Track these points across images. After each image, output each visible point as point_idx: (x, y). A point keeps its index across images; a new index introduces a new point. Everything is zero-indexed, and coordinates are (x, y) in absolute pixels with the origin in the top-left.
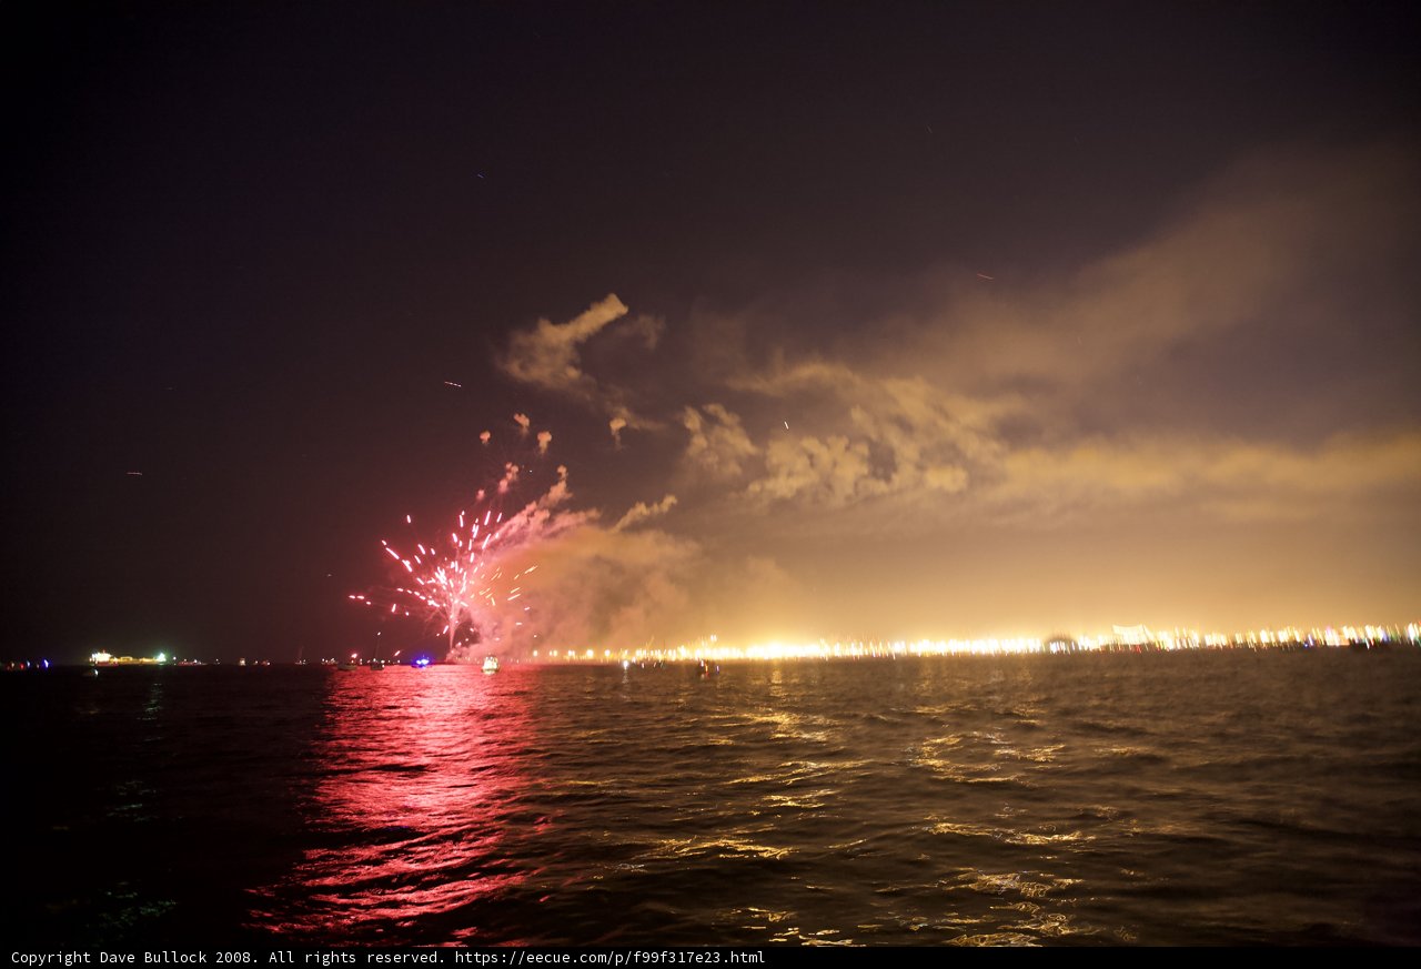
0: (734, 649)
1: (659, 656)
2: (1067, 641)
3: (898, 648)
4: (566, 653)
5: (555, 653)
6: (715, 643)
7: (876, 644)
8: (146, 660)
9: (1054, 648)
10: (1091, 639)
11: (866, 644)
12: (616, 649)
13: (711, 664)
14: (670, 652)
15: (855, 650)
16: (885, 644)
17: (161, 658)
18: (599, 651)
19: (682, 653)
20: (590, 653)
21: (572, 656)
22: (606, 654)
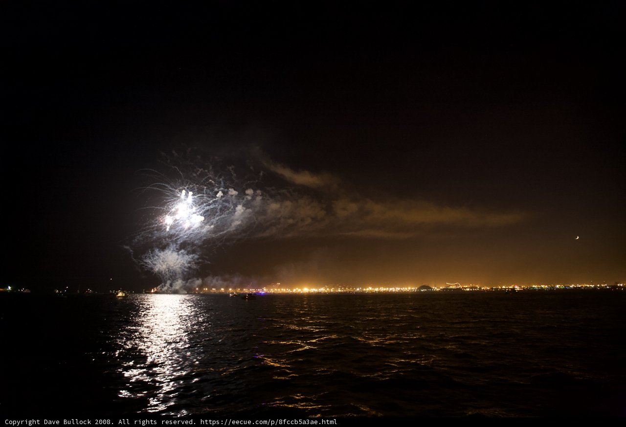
1: (253, 291)
2: (428, 288)
3: (358, 289)
4: (212, 290)
5: (206, 289)
7: (349, 288)
9: (422, 290)
11: (345, 288)
14: (259, 290)
15: (340, 290)
16: (353, 288)
18: (227, 288)
19: (264, 290)
20: (222, 289)
21: (214, 290)
22: (230, 289)
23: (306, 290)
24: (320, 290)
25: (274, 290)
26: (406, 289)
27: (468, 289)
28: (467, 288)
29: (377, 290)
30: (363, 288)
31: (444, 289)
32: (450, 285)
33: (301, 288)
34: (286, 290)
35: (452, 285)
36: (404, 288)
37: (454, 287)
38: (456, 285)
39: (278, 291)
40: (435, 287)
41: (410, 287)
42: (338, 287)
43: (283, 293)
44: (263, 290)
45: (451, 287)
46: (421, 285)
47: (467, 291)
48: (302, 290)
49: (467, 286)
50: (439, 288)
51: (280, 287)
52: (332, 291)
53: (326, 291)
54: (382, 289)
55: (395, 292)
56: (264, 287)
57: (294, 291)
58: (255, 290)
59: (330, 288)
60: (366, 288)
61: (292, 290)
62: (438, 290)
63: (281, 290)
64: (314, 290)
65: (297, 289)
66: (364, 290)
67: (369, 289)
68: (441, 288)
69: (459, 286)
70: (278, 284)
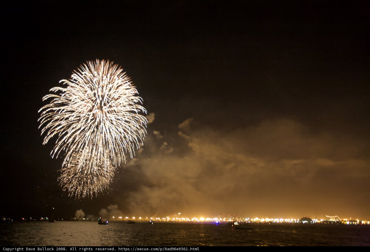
0: (187, 219)
1: (158, 219)
2: (309, 220)
3: (246, 220)
4: (125, 218)
5: (121, 217)
6: (180, 215)
7: (239, 218)
9: (304, 222)
14: (163, 219)
16: (242, 218)
18: (137, 217)
19: (168, 219)
20: (134, 218)
21: (127, 219)
22: (140, 218)
23: (202, 219)
24: (214, 219)
25: (175, 219)
26: (289, 220)
28: (347, 221)
29: (262, 220)
30: (250, 219)
31: (324, 221)
32: (329, 218)
33: (198, 217)
34: (186, 219)
35: (331, 218)
36: (287, 219)
37: (334, 220)
38: (335, 218)
39: (179, 220)
40: (316, 219)
41: (293, 218)
43: (184, 222)
44: (166, 218)
45: (331, 220)
46: (302, 217)
47: (347, 224)
48: (199, 219)
49: (346, 220)
50: (320, 220)
51: (180, 216)
52: (224, 220)
53: (219, 221)
54: (268, 220)
55: (279, 223)
56: (167, 216)
57: (193, 220)
58: (160, 219)
59: (223, 218)
60: (253, 219)
61: (190, 219)
62: (319, 222)
63: (181, 219)
64: (208, 219)
65: (195, 218)
66: (252, 220)
67: (256, 219)
68: (322, 220)
69: (339, 219)
70: (179, 214)
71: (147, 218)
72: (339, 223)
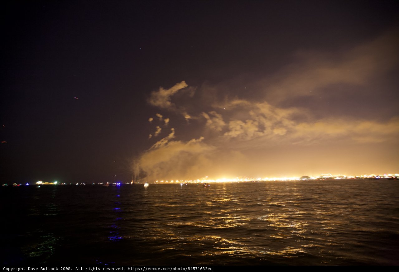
0: (213, 180)
1: (191, 182)
2: (308, 177)
3: (259, 179)
5: (163, 181)
7: (253, 179)
8: (51, 183)
9: (304, 179)
10: (314, 177)
11: (250, 178)
12: (179, 180)
13: (207, 184)
14: (194, 181)
15: (247, 180)
16: (255, 178)
17: (56, 183)
18: (175, 181)
20: (172, 181)
21: (167, 182)
23: (224, 180)
25: (204, 181)
26: (292, 178)
27: (338, 178)
29: (271, 179)
32: (323, 175)
35: (325, 175)
36: (290, 178)
37: (327, 177)
38: (328, 175)
39: (206, 181)
42: (245, 178)
44: (197, 181)
45: (325, 177)
46: (302, 176)
49: (337, 176)
50: (315, 177)
51: (207, 179)
59: (240, 179)
63: (209, 181)
66: (263, 179)
67: (266, 179)
68: (317, 177)
69: (330, 176)
70: (207, 177)
71: (182, 181)
72: (331, 178)
